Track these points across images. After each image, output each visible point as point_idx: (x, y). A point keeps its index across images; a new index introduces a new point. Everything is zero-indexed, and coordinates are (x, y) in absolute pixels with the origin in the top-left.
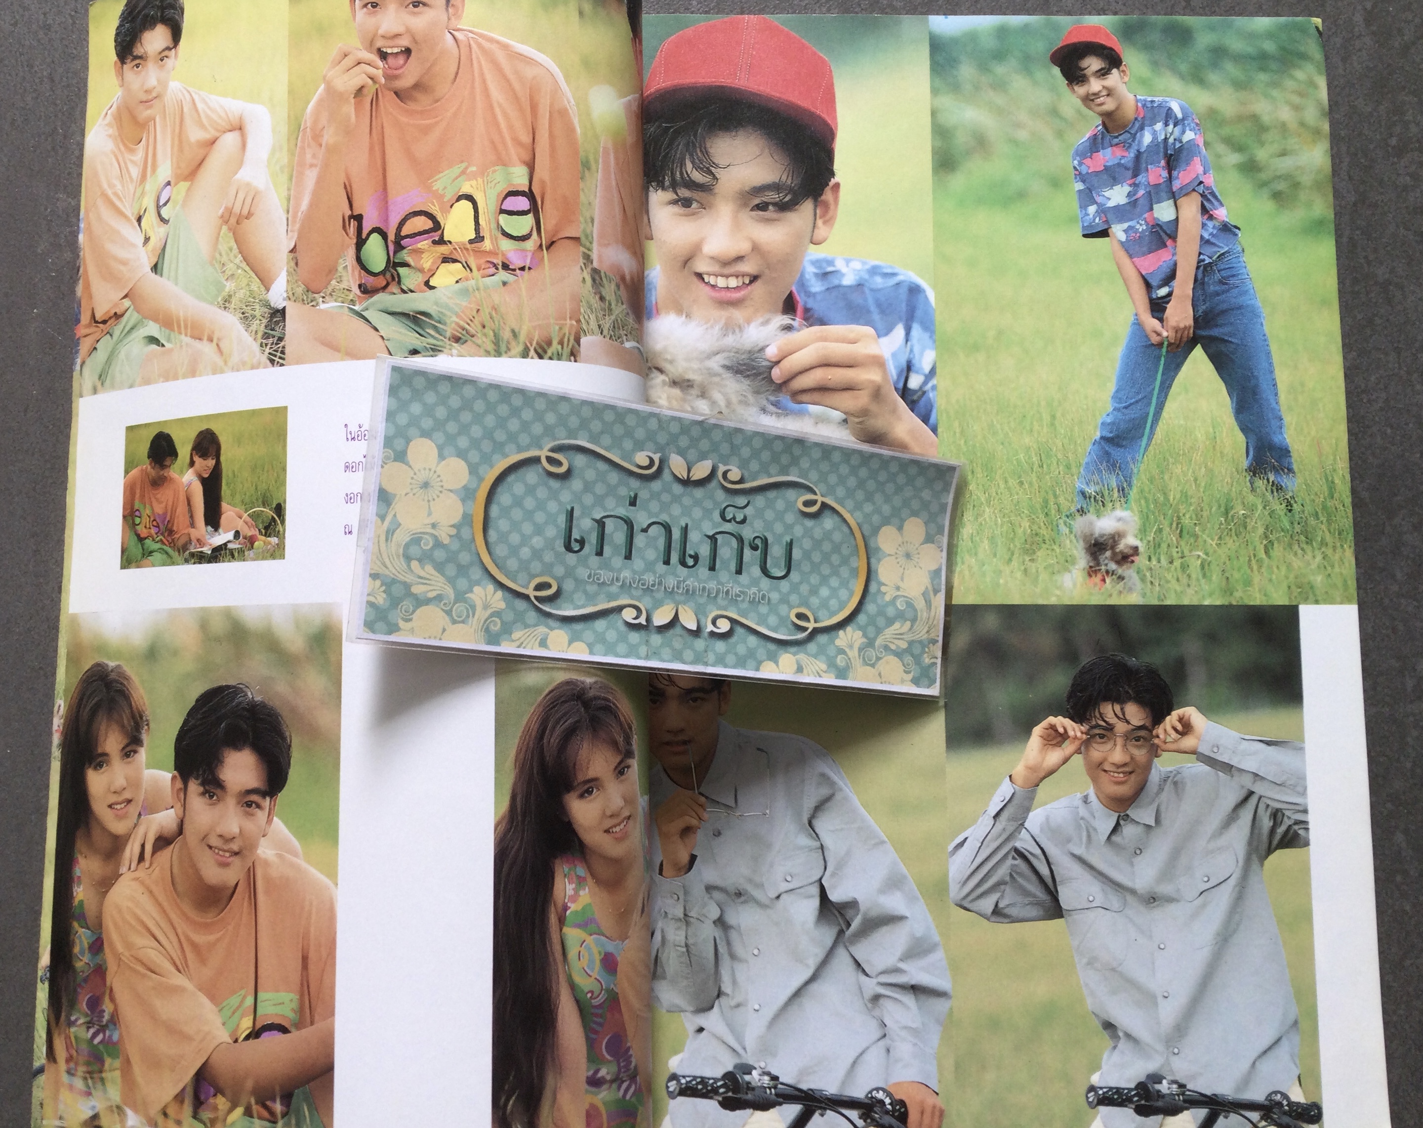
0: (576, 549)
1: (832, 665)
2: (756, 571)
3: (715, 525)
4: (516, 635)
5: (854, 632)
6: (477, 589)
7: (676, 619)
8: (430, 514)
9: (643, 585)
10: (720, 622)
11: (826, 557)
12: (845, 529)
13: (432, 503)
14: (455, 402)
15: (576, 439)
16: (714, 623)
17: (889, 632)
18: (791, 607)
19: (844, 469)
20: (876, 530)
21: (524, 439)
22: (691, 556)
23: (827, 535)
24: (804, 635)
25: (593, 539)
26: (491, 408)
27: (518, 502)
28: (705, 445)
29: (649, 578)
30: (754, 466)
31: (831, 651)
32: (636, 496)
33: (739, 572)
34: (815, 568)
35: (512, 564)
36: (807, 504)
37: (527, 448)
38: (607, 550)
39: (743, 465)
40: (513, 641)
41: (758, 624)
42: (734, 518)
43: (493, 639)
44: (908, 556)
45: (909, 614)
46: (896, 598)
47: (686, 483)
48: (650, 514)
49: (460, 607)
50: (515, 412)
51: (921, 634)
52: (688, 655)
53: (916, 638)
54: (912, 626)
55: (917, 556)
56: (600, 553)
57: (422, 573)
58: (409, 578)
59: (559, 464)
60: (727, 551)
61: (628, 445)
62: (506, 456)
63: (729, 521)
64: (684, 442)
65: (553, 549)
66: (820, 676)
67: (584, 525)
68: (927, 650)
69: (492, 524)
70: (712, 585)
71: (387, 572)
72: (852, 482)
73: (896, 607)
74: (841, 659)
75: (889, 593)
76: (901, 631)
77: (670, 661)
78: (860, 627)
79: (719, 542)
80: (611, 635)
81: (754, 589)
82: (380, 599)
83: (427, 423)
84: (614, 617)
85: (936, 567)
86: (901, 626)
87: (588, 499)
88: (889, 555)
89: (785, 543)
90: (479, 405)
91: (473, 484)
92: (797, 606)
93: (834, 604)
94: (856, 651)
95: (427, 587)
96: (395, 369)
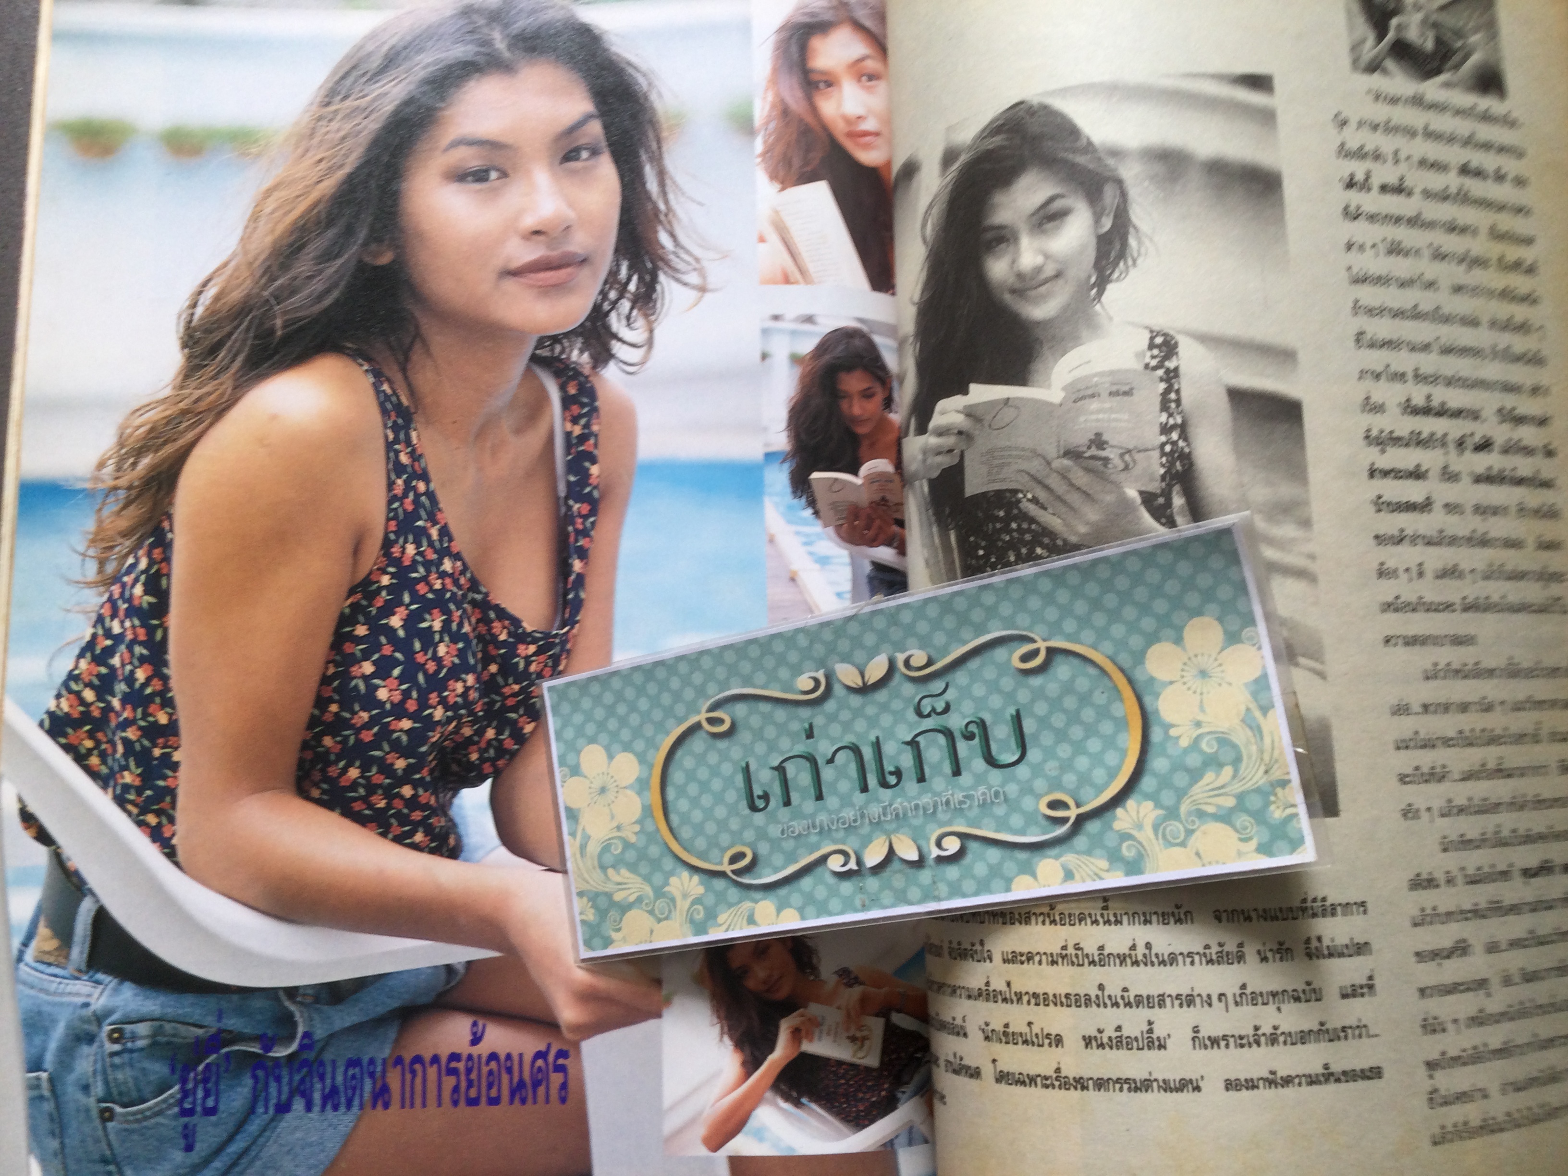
0: (762, 806)
1: (1114, 858)
2: (979, 764)
3: (911, 726)
4: (721, 918)
5: (1139, 804)
6: (673, 880)
7: (891, 852)
10: (946, 842)
11: (1074, 718)
12: (1092, 671)
13: (612, 806)
14: (608, 698)
15: (729, 689)
16: (939, 844)
17: (1199, 790)
18: (1039, 797)
19: (1063, 596)
20: (1139, 657)
21: (680, 709)
22: (891, 773)
23: (1068, 688)
24: (1063, 829)
25: (776, 790)
26: (641, 691)
27: (691, 776)
28: (870, 639)
29: (849, 814)
30: (939, 639)
31: (1111, 840)
32: (811, 725)
33: (957, 772)
34: (1061, 736)
35: (701, 843)
36: (1025, 658)
37: (685, 718)
38: (795, 797)
39: (924, 643)
40: (720, 925)
41: (998, 831)
42: (934, 710)
43: (700, 929)
44: (1203, 674)
45: (1227, 755)
46: (1197, 740)
47: (865, 690)
48: (833, 741)
49: (661, 904)
50: (664, 686)
51: (1254, 777)
52: (914, 893)
53: (1249, 786)
54: (1237, 771)
55: (1219, 669)
56: (787, 803)
57: (618, 879)
58: (609, 887)
59: (721, 721)
60: (935, 752)
61: (784, 673)
62: (668, 733)
63: (929, 715)
64: (844, 645)
65: (738, 814)
66: (1101, 878)
67: (764, 778)
68: (1271, 798)
69: (671, 807)
70: (926, 799)
71: (589, 888)
72: (1081, 607)
73: (1201, 752)
74: (1129, 847)
75: (1184, 736)
76: (1218, 784)
77: (893, 906)
78: (1147, 797)
79: (922, 745)
80: (821, 893)
81: (982, 789)
82: (591, 916)
83: (590, 729)
84: (819, 870)
85: (1258, 674)
86: (1218, 776)
87: (760, 748)
88: (1171, 683)
89: (1009, 718)
90: (630, 693)
91: (645, 775)
92: (1047, 794)
93: (1099, 775)
94: (1149, 831)
95: (627, 892)
96: (550, 689)
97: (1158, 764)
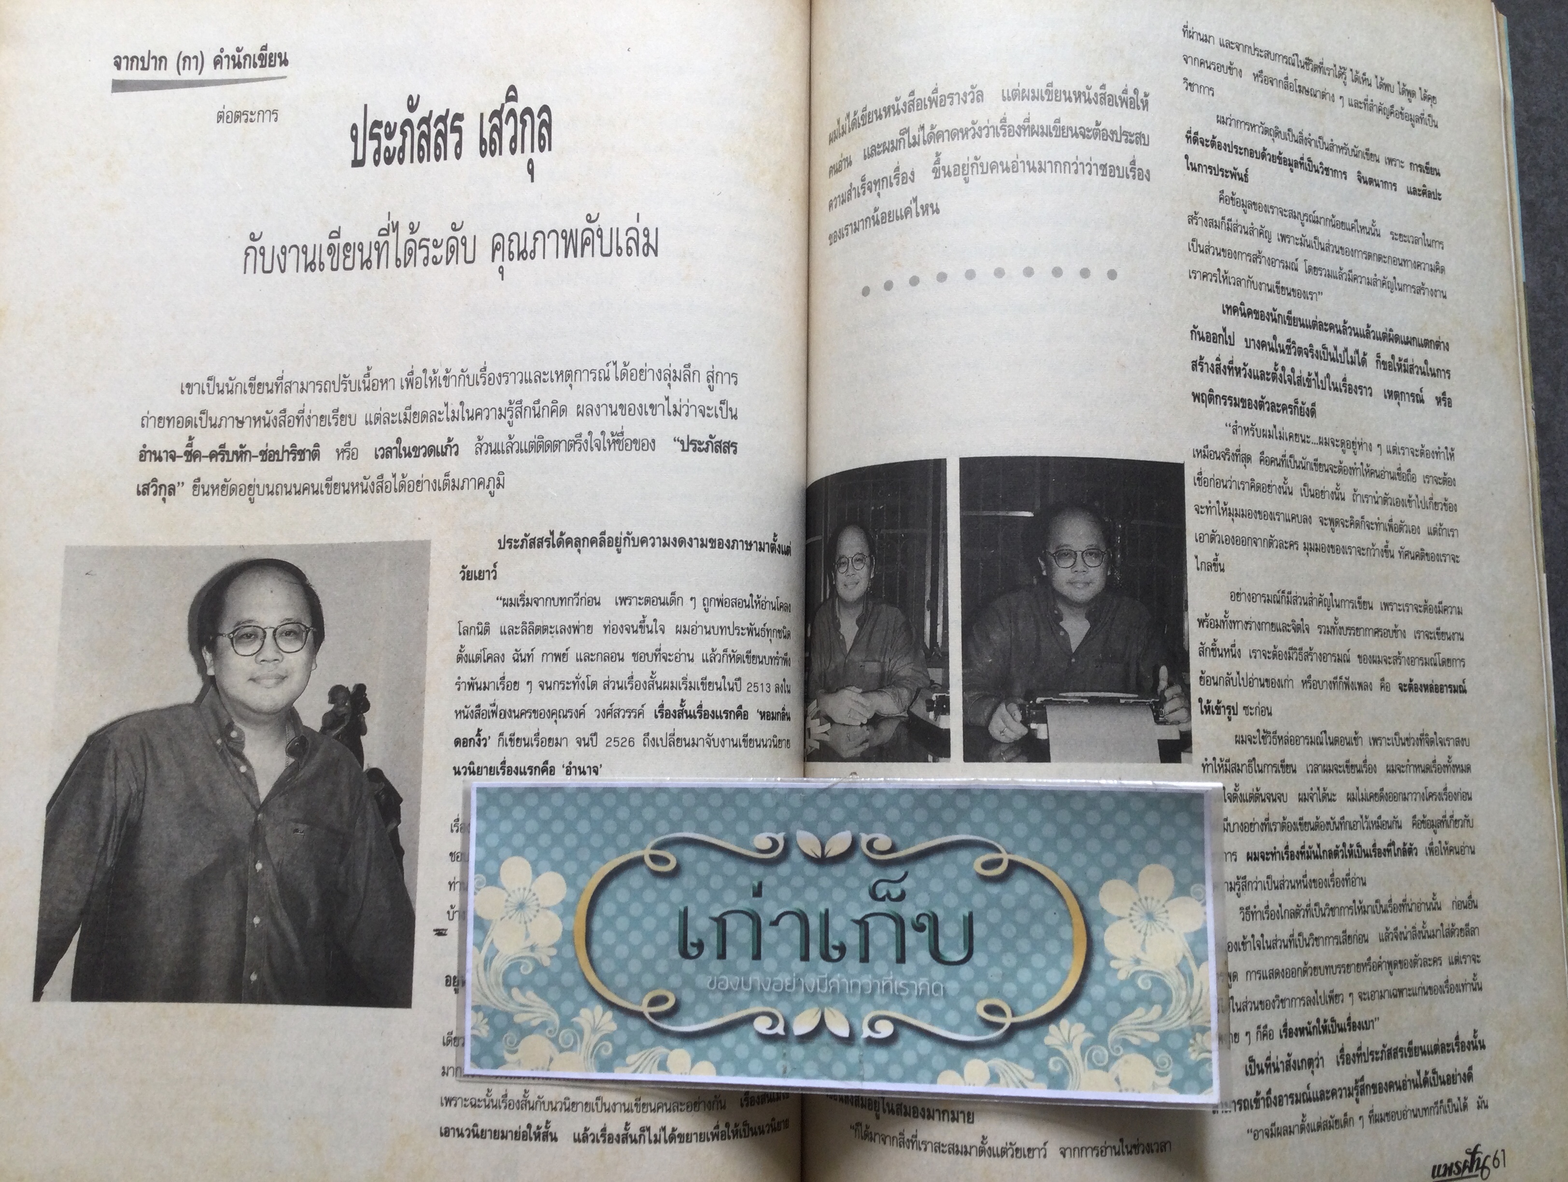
0: (694, 954)
1: (1041, 1070)
2: (924, 956)
3: (863, 906)
4: (631, 1059)
5: (1072, 1024)
6: (584, 1012)
7: (822, 1025)
8: (527, 936)
9: (778, 987)
10: (879, 1025)
11: (1024, 931)
12: (1048, 891)
13: (528, 924)
14: (545, 813)
15: (681, 831)
16: (872, 1026)
17: (1127, 1022)
18: (978, 999)
19: (1035, 816)
20: (1095, 888)
21: (623, 840)
22: (835, 947)
23: (1023, 903)
24: (996, 1034)
25: (712, 940)
27: (622, 910)
28: (837, 814)
29: (784, 979)
30: (907, 828)
31: (1039, 1053)
32: (760, 885)
33: (901, 959)
34: (1009, 946)
35: (621, 980)
36: (986, 865)
37: (627, 850)
38: (730, 951)
39: (890, 830)
40: (628, 1066)
41: (932, 1024)
42: (888, 895)
43: (605, 1065)
44: (1150, 916)
45: (1161, 995)
46: (1135, 975)
47: (822, 861)
48: (780, 904)
49: (566, 1033)
50: (610, 813)
51: (1179, 1019)
52: (840, 1068)
53: (1173, 1026)
54: (1164, 1011)
55: (1165, 915)
56: (722, 955)
57: (522, 1000)
58: (511, 1007)
59: (666, 861)
60: (882, 936)
61: (743, 828)
62: (605, 861)
63: (883, 899)
65: (667, 957)
66: (1025, 1087)
67: (702, 926)
68: (1191, 1041)
69: (595, 938)
70: (866, 980)
71: (488, 1003)
72: (1049, 830)
73: (1136, 987)
74: (1055, 1063)
75: (1123, 969)
76: (1147, 1019)
77: (816, 1077)
78: (1080, 1019)
79: (871, 927)
80: (742, 1051)
81: (923, 980)
82: (484, 1032)
83: (519, 840)
84: (744, 1029)
85: (1198, 927)
86: (1147, 1013)
87: (703, 896)
88: (1120, 918)
89: (962, 919)
90: (570, 813)
91: (572, 899)
92: (987, 997)
93: (1039, 990)
94: (1077, 1050)
95: (530, 1016)
96: (480, 790)
97: (1095, 990)
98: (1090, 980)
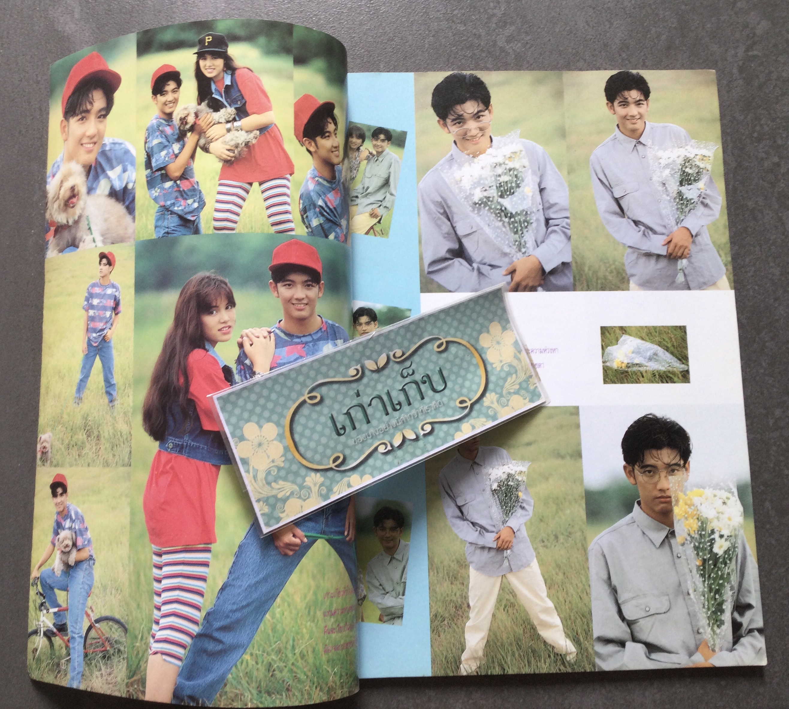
0: (343, 433)
1: (487, 416)
2: (431, 393)
3: (401, 382)
4: (335, 489)
5: (490, 395)
6: (307, 479)
8: (268, 457)
9: (381, 431)
10: (425, 428)
11: (460, 367)
12: (463, 348)
13: (267, 452)
14: (253, 397)
15: (317, 381)
16: (423, 429)
17: (507, 385)
18: (455, 400)
19: (449, 320)
20: (477, 340)
21: (294, 395)
22: (397, 404)
23: (456, 356)
24: (467, 411)
25: (348, 423)
27: (305, 427)
28: (378, 348)
29: (383, 426)
30: (406, 343)
31: (484, 410)
32: (358, 391)
33: (423, 398)
34: (458, 375)
35: (317, 458)
36: (439, 346)
37: (297, 399)
38: (357, 425)
39: (400, 346)
40: (335, 493)
41: (444, 418)
42: (408, 374)
44: (498, 343)
45: (513, 371)
46: (502, 366)
47: (379, 370)
48: (369, 395)
49: (303, 492)
50: (283, 385)
51: (522, 376)
52: (418, 452)
53: (521, 380)
54: (517, 375)
55: (503, 340)
56: (354, 428)
57: (278, 487)
58: (274, 492)
59: (315, 397)
60: (412, 391)
61: (342, 369)
62: (289, 409)
63: (407, 377)
64: (368, 352)
65: (332, 439)
66: (485, 426)
67: (341, 419)
68: (529, 383)
69: (299, 445)
70: (413, 412)
71: (263, 496)
72: (455, 323)
73: (504, 371)
75: (497, 366)
76: (512, 381)
77: (411, 459)
78: (492, 391)
79: (407, 390)
80: (379, 463)
81: (434, 402)
82: (266, 510)
83: (246, 415)
84: (375, 454)
85: (514, 340)
86: (512, 379)
87: (336, 406)
88: (489, 348)
89: (438, 372)
90: (265, 392)
91: (281, 431)
92: (458, 398)
93: (474, 387)
94: (496, 404)
95: (285, 492)
96: (218, 399)
97: (492, 378)
98: (489, 375)
